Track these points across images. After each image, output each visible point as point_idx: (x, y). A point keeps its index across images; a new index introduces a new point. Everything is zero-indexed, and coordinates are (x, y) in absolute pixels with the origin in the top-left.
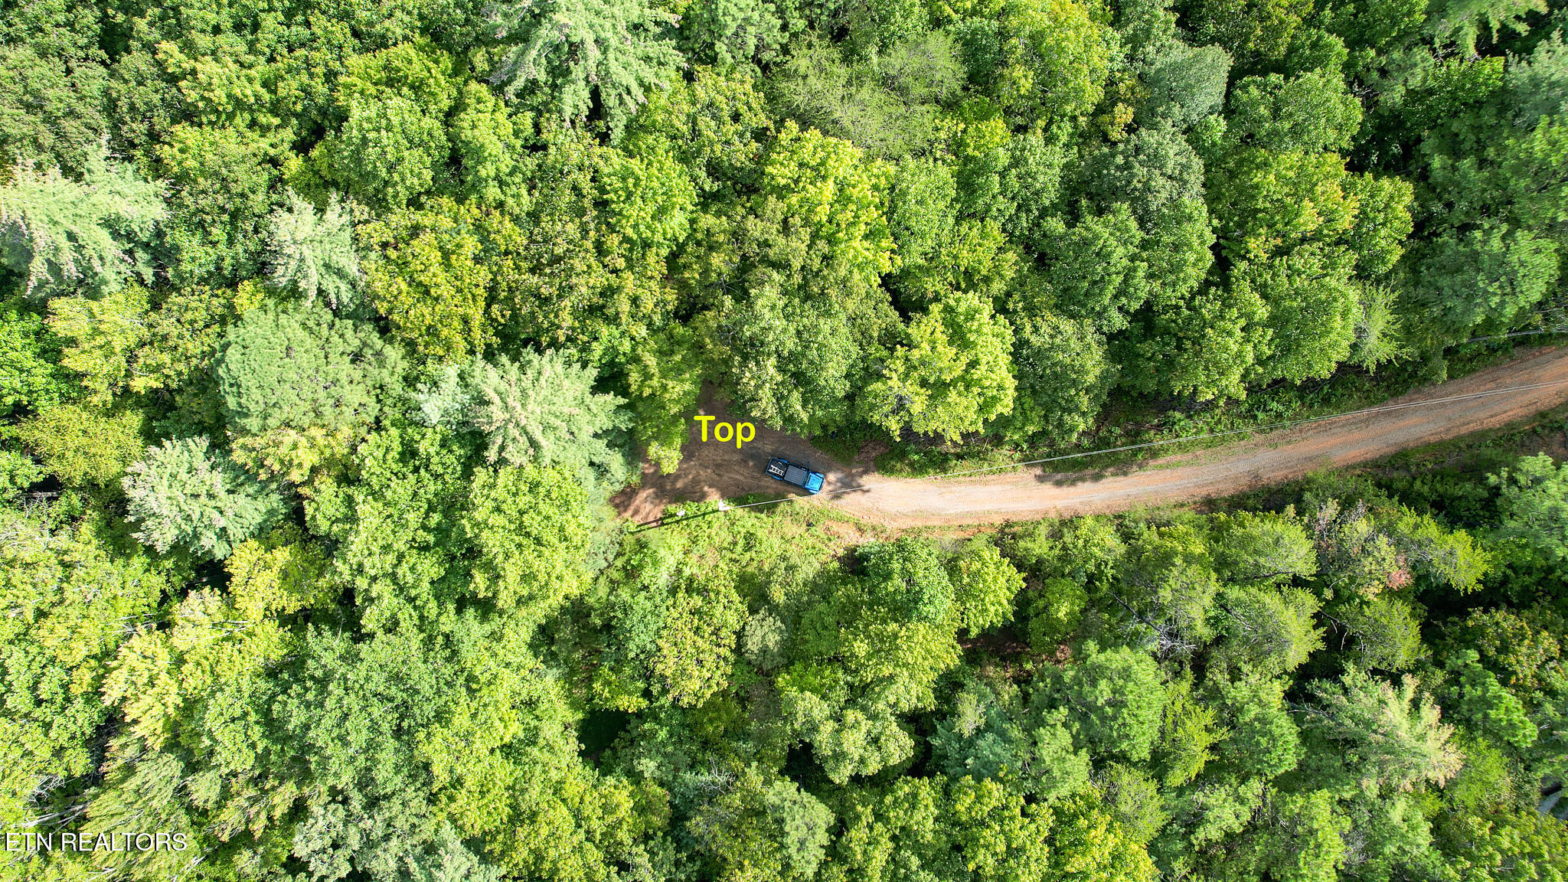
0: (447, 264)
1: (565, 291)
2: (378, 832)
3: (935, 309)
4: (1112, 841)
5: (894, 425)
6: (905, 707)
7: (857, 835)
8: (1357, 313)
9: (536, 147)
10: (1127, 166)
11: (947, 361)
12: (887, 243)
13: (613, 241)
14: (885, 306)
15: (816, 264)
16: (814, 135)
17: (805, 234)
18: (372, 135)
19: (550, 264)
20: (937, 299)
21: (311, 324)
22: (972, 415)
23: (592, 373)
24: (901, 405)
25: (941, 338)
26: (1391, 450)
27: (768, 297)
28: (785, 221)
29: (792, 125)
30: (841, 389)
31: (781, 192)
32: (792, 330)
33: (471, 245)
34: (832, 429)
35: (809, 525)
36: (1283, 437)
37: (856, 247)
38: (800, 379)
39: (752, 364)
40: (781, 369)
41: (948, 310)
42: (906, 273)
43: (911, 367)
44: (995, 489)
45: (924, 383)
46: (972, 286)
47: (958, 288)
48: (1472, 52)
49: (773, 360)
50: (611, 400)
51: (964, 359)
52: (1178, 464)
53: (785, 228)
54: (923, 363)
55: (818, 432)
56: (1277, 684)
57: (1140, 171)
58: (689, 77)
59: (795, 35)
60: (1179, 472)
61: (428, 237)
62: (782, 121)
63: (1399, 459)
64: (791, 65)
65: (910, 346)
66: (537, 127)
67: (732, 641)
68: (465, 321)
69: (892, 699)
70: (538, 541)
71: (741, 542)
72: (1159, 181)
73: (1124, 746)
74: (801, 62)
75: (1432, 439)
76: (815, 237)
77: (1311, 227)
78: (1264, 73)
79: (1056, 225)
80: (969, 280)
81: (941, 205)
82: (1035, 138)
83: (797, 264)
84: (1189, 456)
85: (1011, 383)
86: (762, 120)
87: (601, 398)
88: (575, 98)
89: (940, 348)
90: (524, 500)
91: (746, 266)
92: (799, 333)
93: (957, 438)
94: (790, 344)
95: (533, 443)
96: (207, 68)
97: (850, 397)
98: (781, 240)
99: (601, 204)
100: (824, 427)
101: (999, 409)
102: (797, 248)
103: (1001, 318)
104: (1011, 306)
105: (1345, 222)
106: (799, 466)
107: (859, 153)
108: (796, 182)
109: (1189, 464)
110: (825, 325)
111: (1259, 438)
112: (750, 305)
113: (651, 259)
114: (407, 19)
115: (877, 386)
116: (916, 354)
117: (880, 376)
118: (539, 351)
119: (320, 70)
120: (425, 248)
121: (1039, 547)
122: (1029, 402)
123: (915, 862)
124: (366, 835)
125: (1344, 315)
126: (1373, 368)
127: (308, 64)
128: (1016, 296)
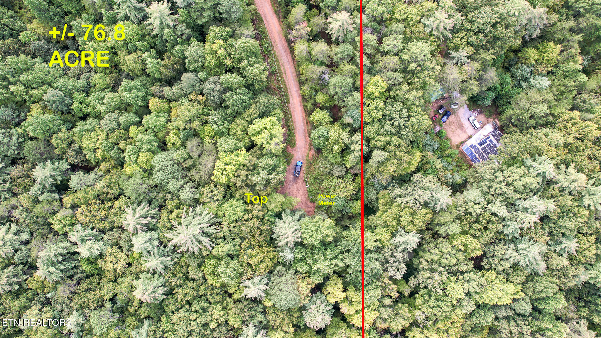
0: (255, 256)
1: (258, 228)
2: (394, 259)
3: (253, 138)
4: (371, 86)
5: (282, 145)
6: (348, 136)
7: (379, 144)
8: (243, 39)
9: (224, 238)
10: (214, 96)
11: (265, 134)
12: (239, 152)
13: (246, 217)
14: (253, 150)
15: (246, 168)
16: (215, 172)
17: (239, 172)
18: (228, 274)
19: (252, 233)
20: (250, 138)
21: (273, 287)
22: (278, 127)
23: (277, 220)
24: (277, 144)
25: (260, 137)
26: (275, 15)
27: (256, 179)
28: (236, 177)
29: (213, 178)
30: (275, 159)
31: (229, 179)
32: (262, 172)
33: (250, 251)
34: (285, 160)
35: (311, 164)
36: (274, 43)
37: (241, 159)
38: (273, 169)
39: (271, 181)
40: (271, 174)
41: (253, 134)
42: (244, 146)
43: (268, 143)
44: (296, 116)
45: (271, 139)
46: (246, 130)
47: (247, 133)
48: (177, 16)
49: (270, 176)
50: (283, 215)
51: (264, 130)
52: (284, 69)
53: (238, 176)
54: (267, 140)
55: (286, 164)
56: (333, 49)
57: (215, 93)
58: (203, 204)
59: (190, 179)
60: (286, 68)
61: (249, 261)
62: (211, 180)
63: (277, 13)
64: (198, 180)
65: (263, 143)
66: (220, 238)
67: (340, 180)
68: (268, 252)
69: (347, 139)
70: (319, 227)
71: (317, 181)
72: (217, 89)
73: (350, 85)
74: (197, 177)
75: (271, 5)
76: (239, 169)
77: (224, 51)
78: (185, 64)
79: (229, 111)
80: (245, 132)
81: (228, 140)
82: (210, 118)
83: (247, 173)
84: (282, 66)
85: (269, 118)
86: (212, 185)
87: (283, 217)
88: (212, 230)
89: (263, 137)
90: (309, 231)
91: (247, 185)
92: (263, 171)
93: (283, 130)
94: (266, 172)
95: (296, 230)
96: (216, 316)
97: (276, 157)
98: (241, 177)
99: (237, 221)
100: (285, 162)
101: (275, 120)
102: (243, 173)
103: (253, 122)
104: (250, 120)
105: (221, 42)
106: (296, 168)
107: (218, 161)
108: (226, 175)
109: (284, 66)
110: (260, 165)
111: (275, 49)
112: (257, 183)
113: (248, 208)
114: (198, 272)
115: (273, 151)
116: (265, 142)
117: (270, 150)
118: (274, 233)
119: (212, 292)
120: (252, 261)
121: (309, 105)
122: (273, 113)
123: (382, 130)
124: (394, 262)
125: (244, 43)
126: (255, 32)
127: (211, 295)
128: (247, 119)
